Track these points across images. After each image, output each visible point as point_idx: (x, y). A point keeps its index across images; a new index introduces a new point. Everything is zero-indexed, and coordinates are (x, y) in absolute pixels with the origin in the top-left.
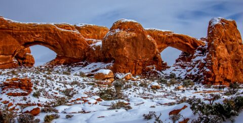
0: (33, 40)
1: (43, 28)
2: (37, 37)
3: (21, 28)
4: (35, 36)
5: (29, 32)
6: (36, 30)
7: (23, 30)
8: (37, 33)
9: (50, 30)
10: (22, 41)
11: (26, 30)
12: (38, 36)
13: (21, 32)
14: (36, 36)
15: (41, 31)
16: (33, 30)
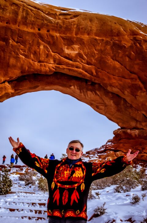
0: (51, 65)
1: (95, 27)
2: (68, 57)
3: (16, 13)
4: (61, 52)
5: (44, 32)
6: (68, 29)
7: (25, 22)
8: (70, 42)
9: (119, 34)
10: (12, 61)
11: (33, 24)
12: (73, 53)
13: (13, 27)
14: (67, 51)
15: (86, 37)
16: (57, 28)
